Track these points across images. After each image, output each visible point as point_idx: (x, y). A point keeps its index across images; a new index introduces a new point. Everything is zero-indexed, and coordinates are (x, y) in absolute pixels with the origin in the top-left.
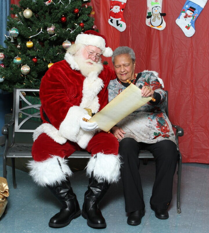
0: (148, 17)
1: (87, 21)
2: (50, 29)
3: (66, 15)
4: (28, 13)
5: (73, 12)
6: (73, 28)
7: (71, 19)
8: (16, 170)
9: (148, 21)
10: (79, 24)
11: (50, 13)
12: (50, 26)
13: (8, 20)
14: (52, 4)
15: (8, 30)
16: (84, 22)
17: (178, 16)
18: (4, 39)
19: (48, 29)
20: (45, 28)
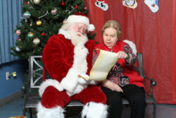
1: (80, 4)
2: (54, 11)
7: (68, 3)
8: (33, 115)
10: (74, 6)
12: (53, 9)
15: (23, 13)
16: (78, 5)
18: (20, 20)
19: (52, 11)
20: (50, 11)
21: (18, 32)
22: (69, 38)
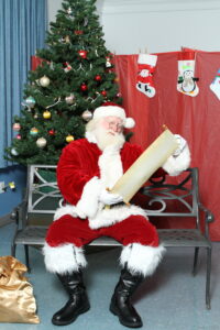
0: (180, 82)
1: (110, 88)
2: (69, 99)
3: (86, 83)
4: (45, 81)
5: (95, 80)
6: (95, 96)
7: (92, 87)
9: (179, 86)
10: (101, 92)
11: (69, 81)
13: (24, 88)
14: (71, 72)
15: (25, 98)
17: (212, 81)
19: (67, 99)
20: (63, 97)
21: (17, 126)
22: (95, 142)
